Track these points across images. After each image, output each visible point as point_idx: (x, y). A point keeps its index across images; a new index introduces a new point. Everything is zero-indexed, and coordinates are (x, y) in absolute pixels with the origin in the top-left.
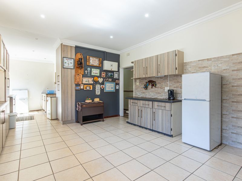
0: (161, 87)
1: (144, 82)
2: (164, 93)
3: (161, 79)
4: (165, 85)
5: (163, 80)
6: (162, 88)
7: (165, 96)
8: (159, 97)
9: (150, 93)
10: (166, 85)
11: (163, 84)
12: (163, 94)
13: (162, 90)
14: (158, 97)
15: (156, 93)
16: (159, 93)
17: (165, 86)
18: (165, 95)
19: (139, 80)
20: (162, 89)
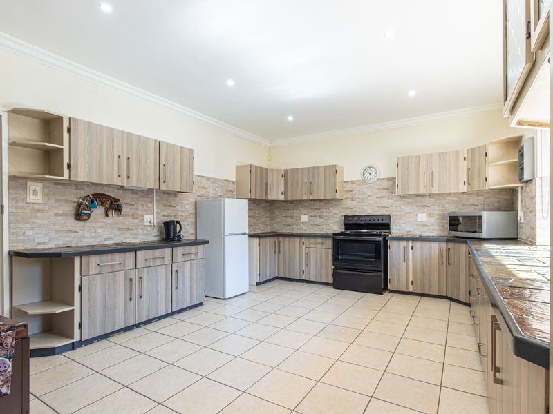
0: (133, 215)
1: (74, 196)
2: (142, 229)
3: (133, 193)
4: (144, 210)
5: (140, 197)
6: (135, 216)
7: (144, 235)
8: (128, 238)
9: (99, 230)
10: (146, 211)
11: (140, 207)
12: (140, 232)
13: (136, 221)
14: (124, 238)
15: (119, 229)
16: (127, 229)
17: (144, 213)
18: (145, 232)
19: (41, 184)
20: (137, 218)
